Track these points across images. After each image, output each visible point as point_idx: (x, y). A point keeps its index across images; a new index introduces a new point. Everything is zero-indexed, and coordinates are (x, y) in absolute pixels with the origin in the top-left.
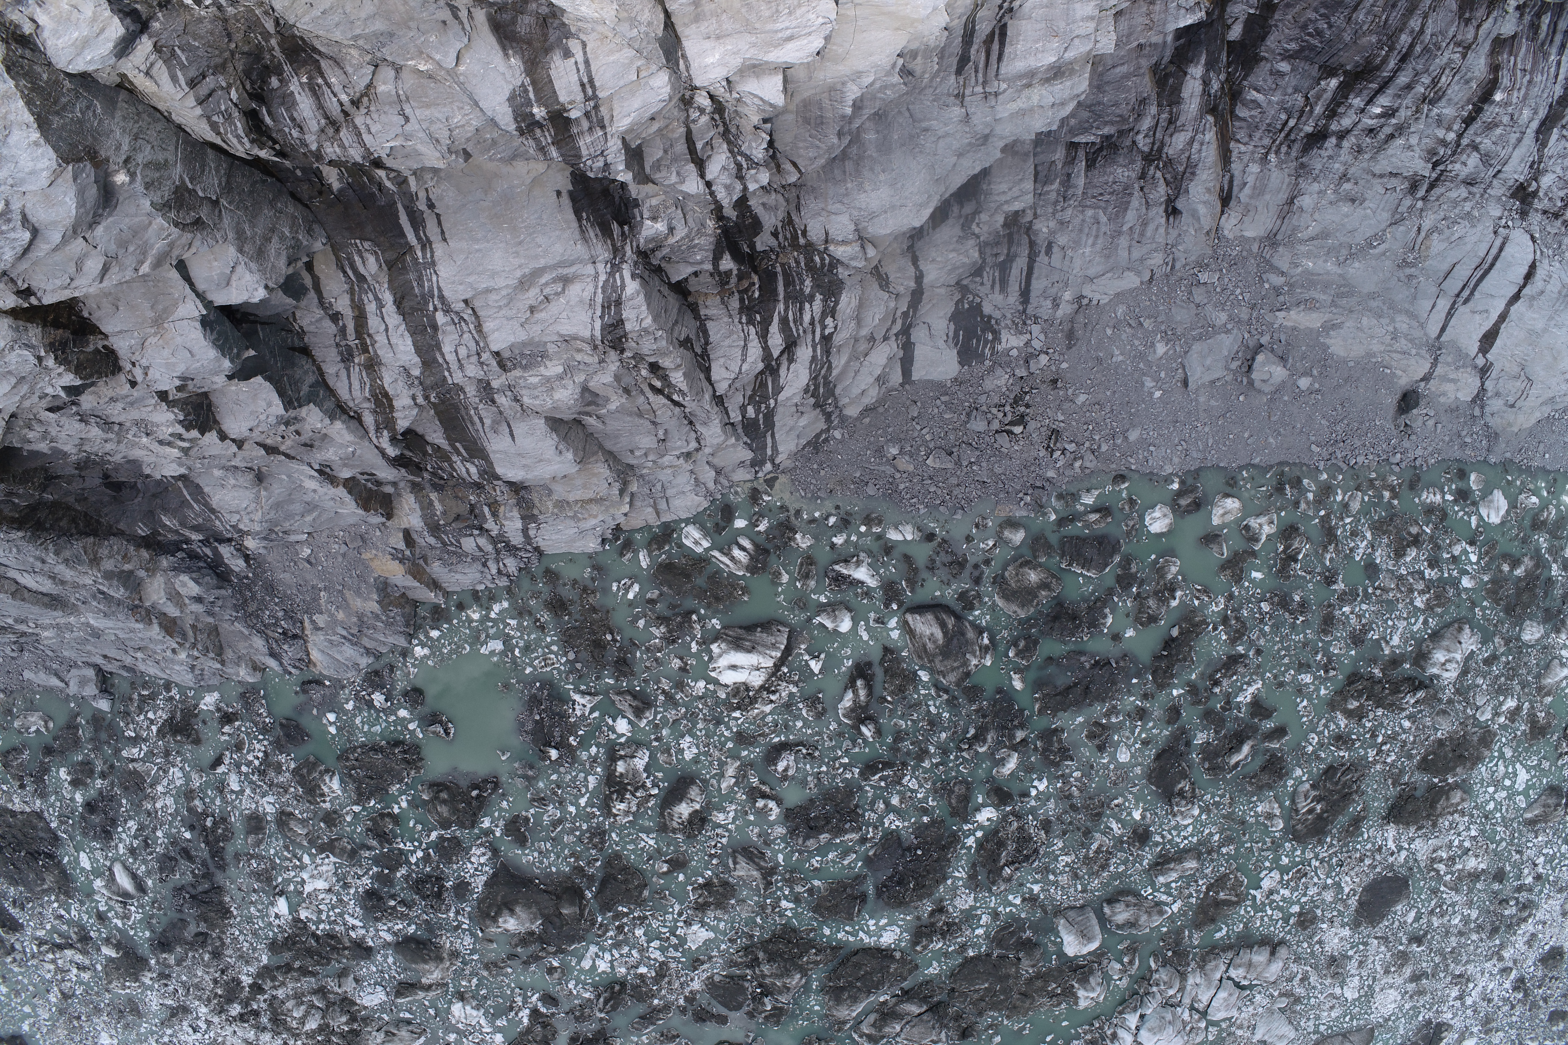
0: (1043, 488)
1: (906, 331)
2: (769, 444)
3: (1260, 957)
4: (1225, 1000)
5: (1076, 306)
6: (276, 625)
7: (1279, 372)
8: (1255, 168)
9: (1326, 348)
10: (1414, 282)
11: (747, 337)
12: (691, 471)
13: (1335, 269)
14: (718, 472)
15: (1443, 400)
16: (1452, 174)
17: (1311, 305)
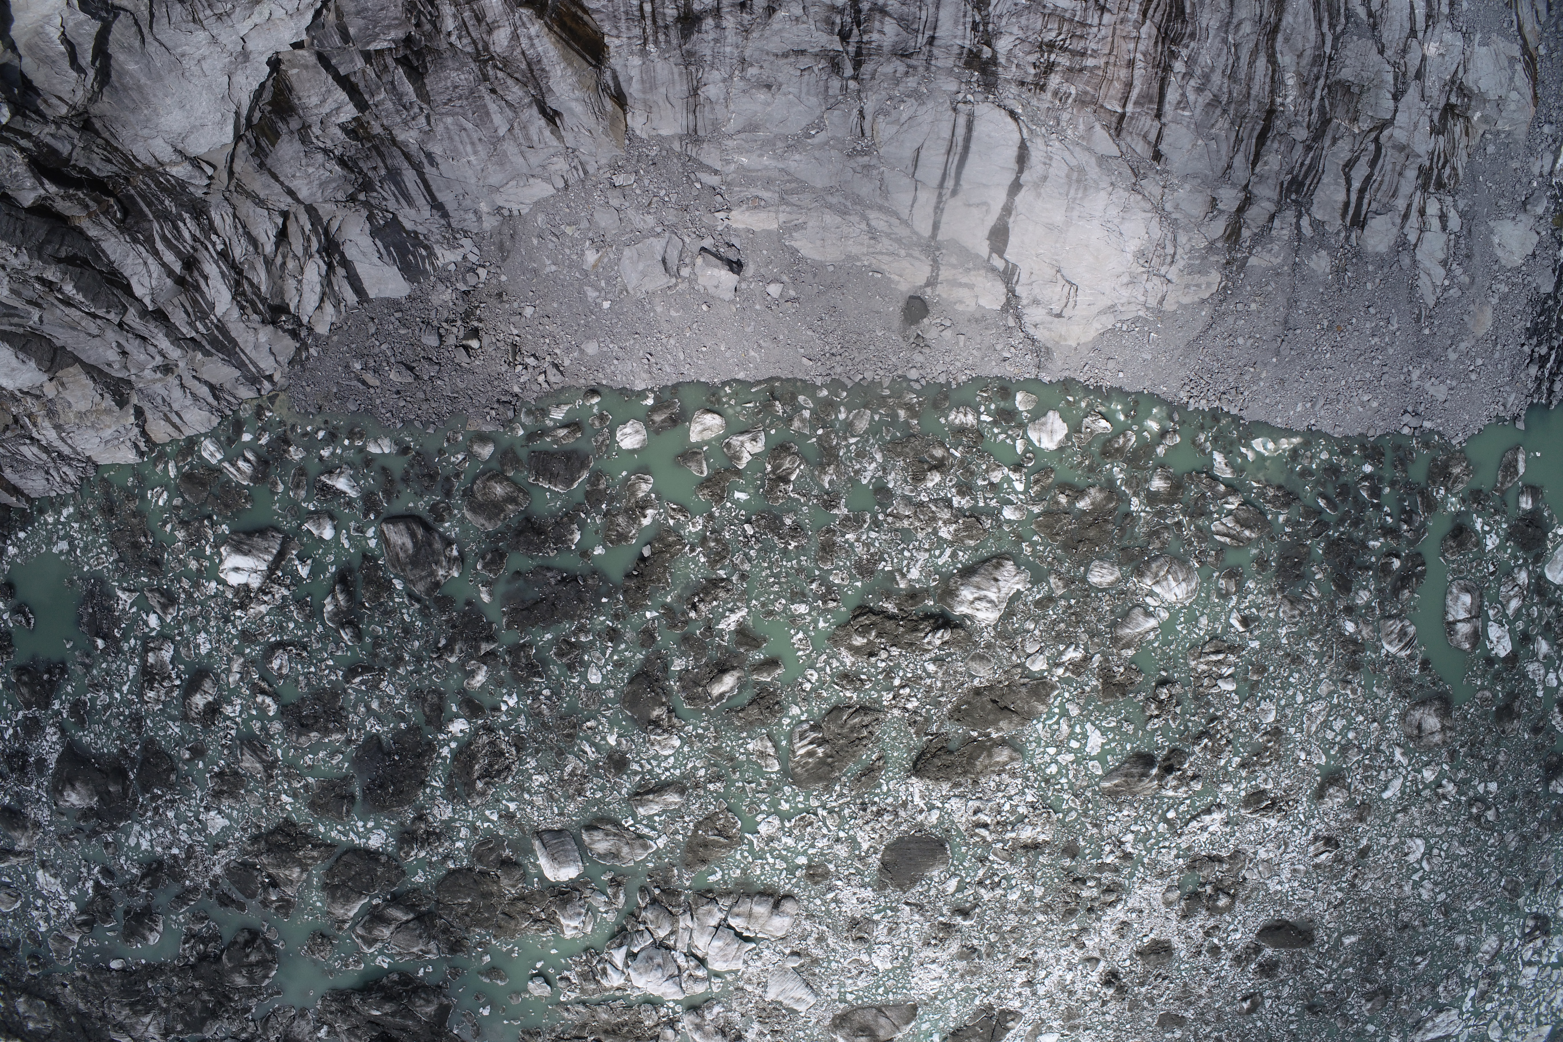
0: (509, 403)
1: (330, 249)
2: (247, 361)
3: (761, 908)
4: (725, 949)
5: (498, 218)
8: (636, 61)
9: (794, 251)
10: (875, 172)
11: (140, 254)
12: (182, 386)
13: (774, 163)
14: (212, 387)
15: (960, 308)
16: (874, 45)
17: (756, 204)
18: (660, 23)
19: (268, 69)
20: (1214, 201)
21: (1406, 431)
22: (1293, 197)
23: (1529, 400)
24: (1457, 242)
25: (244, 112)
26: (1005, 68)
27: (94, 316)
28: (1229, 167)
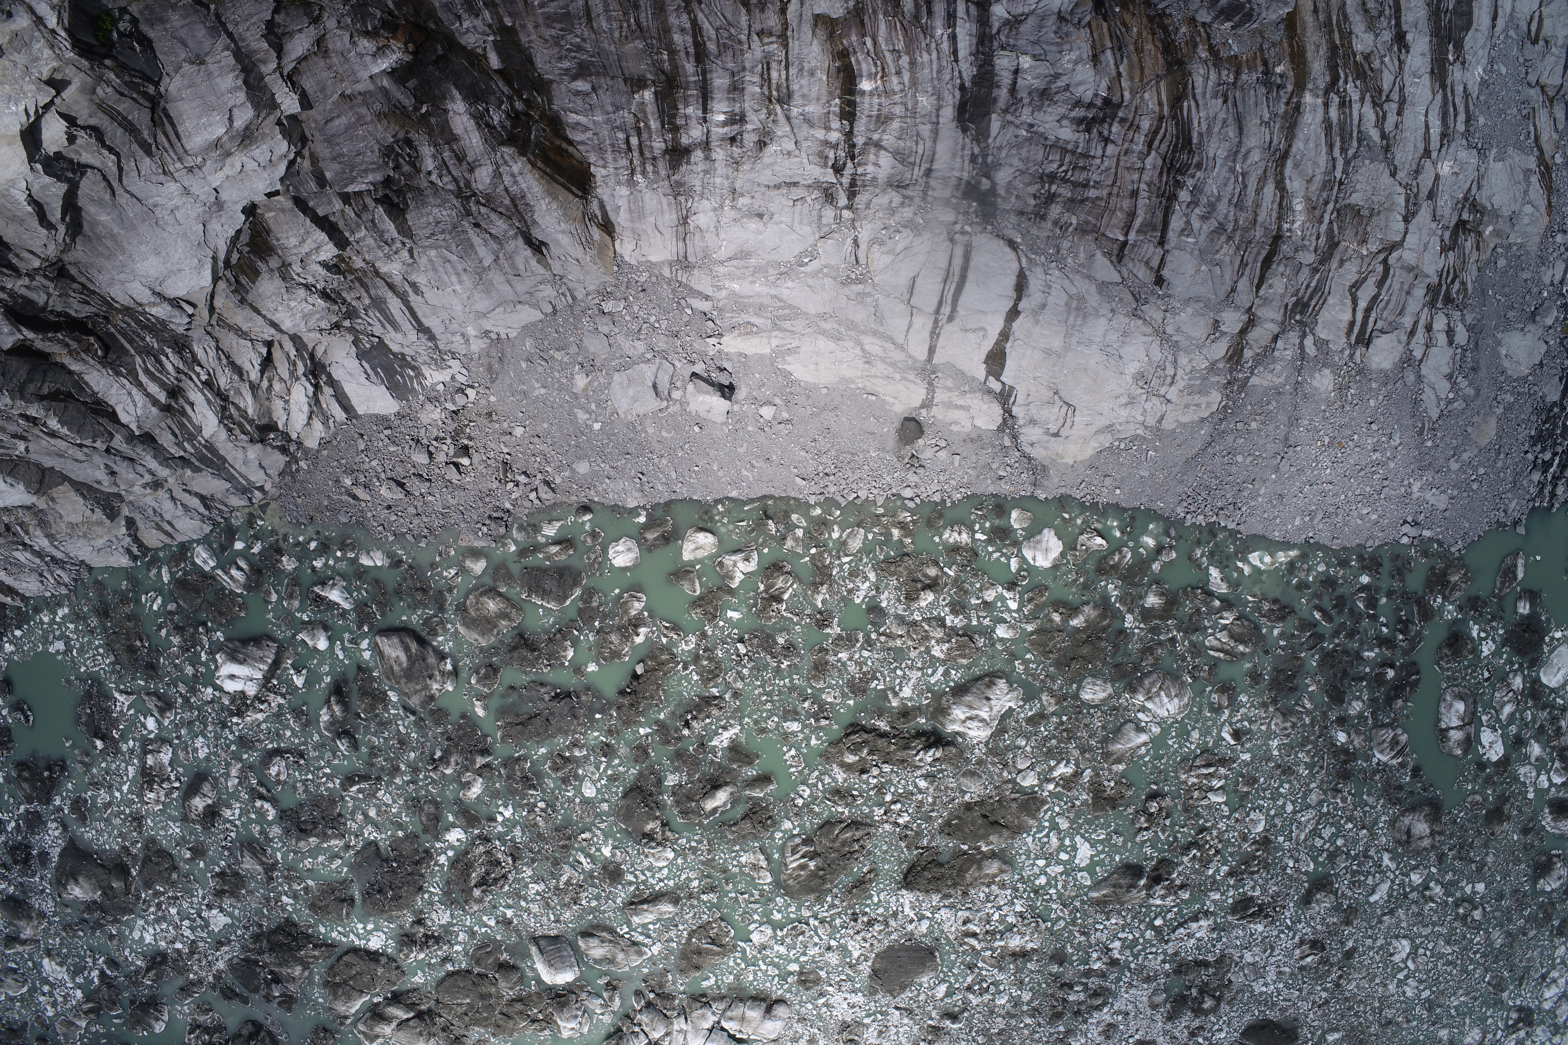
0: (501, 519)
1: (314, 372)
5: (486, 342)
8: (624, 191)
9: (787, 375)
10: (869, 300)
11: (123, 386)
12: (173, 498)
13: (766, 290)
14: (203, 498)
15: (955, 428)
16: (869, 177)
17: (749, 330)
18: (648, 155)
19: (243, 217)
20: (1216, 324)
21: (1405, 540)
22: (1298, 317)
23: (1531, 504)
24: (1463, 356)
25: (222, 256)
26: (1004, 199)
27: (81, 446)
28: (1233, 290)
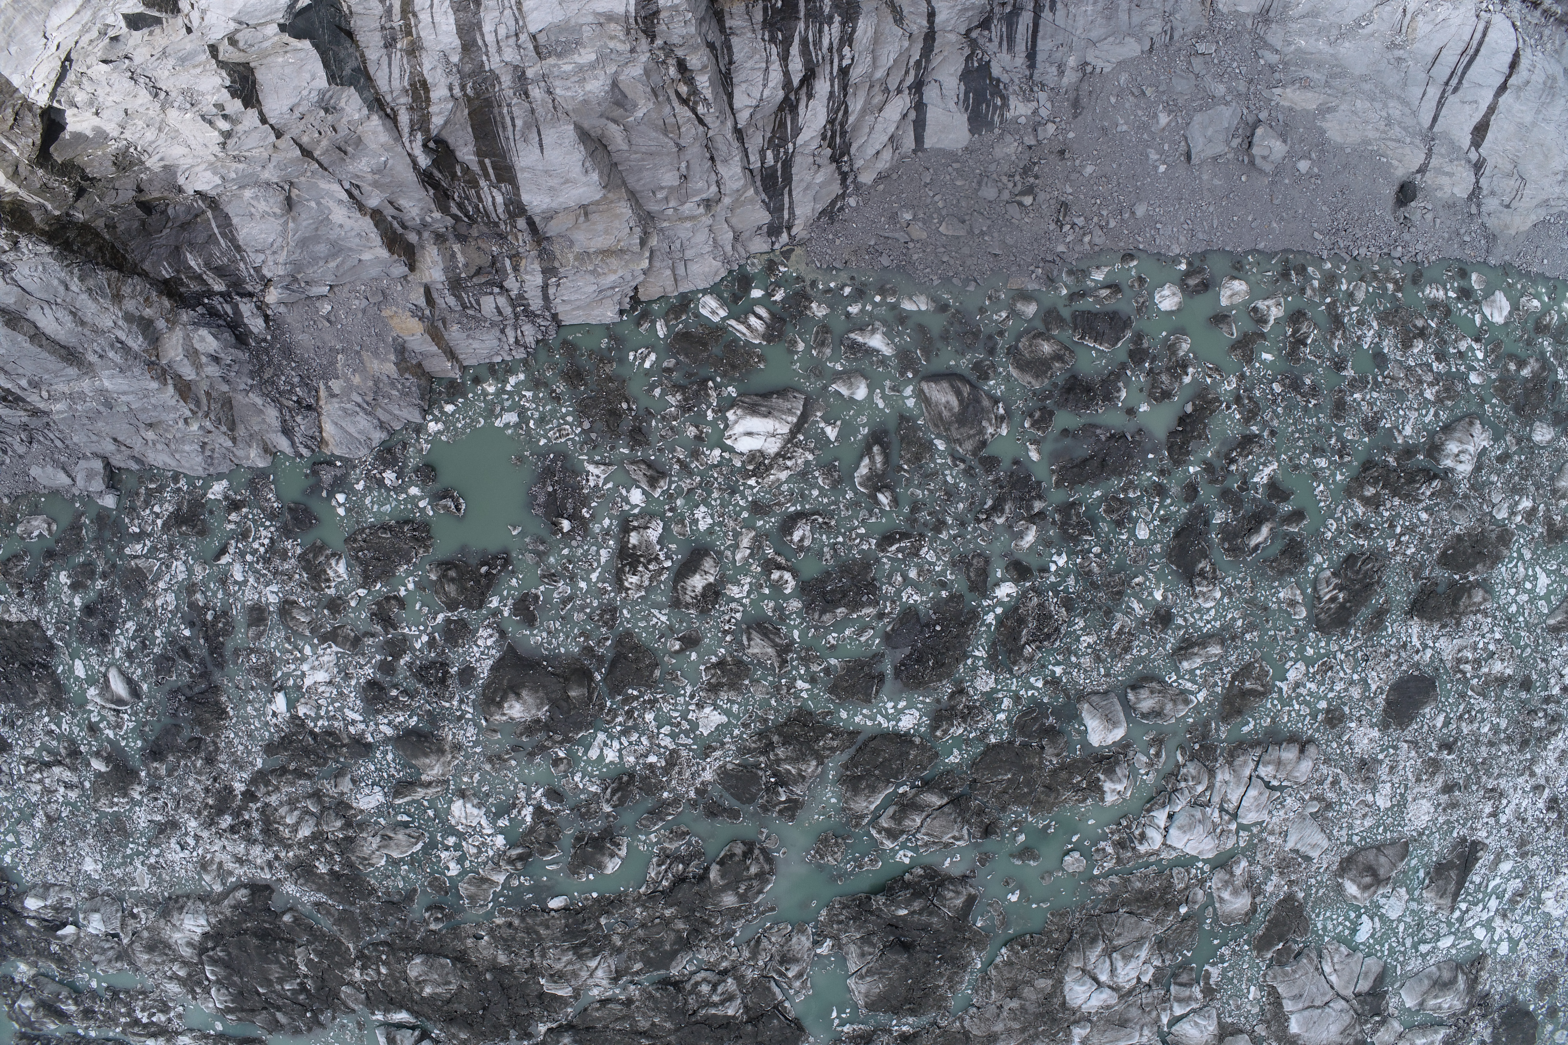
0: (1054, 262)
1: (918, 87)
2: (787, 206)
3: (1289, 754)
4: (1256, 799)
5: (1080, 74)
6: (290, 392)
7: (1278, 148)
9: (1323, 132)
10: (1403, 65)
11: (769, 56)
12: (711, 229)
13: (1327, 48)
14: (737, 234)
15: (1439, 195)
17: (1305, 84)
